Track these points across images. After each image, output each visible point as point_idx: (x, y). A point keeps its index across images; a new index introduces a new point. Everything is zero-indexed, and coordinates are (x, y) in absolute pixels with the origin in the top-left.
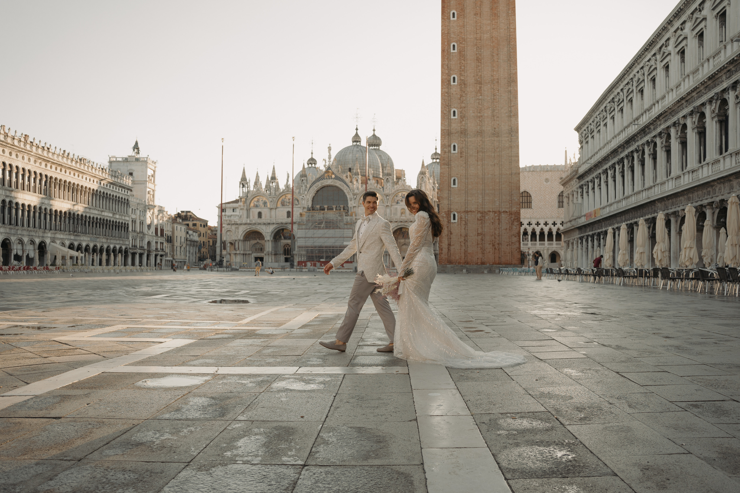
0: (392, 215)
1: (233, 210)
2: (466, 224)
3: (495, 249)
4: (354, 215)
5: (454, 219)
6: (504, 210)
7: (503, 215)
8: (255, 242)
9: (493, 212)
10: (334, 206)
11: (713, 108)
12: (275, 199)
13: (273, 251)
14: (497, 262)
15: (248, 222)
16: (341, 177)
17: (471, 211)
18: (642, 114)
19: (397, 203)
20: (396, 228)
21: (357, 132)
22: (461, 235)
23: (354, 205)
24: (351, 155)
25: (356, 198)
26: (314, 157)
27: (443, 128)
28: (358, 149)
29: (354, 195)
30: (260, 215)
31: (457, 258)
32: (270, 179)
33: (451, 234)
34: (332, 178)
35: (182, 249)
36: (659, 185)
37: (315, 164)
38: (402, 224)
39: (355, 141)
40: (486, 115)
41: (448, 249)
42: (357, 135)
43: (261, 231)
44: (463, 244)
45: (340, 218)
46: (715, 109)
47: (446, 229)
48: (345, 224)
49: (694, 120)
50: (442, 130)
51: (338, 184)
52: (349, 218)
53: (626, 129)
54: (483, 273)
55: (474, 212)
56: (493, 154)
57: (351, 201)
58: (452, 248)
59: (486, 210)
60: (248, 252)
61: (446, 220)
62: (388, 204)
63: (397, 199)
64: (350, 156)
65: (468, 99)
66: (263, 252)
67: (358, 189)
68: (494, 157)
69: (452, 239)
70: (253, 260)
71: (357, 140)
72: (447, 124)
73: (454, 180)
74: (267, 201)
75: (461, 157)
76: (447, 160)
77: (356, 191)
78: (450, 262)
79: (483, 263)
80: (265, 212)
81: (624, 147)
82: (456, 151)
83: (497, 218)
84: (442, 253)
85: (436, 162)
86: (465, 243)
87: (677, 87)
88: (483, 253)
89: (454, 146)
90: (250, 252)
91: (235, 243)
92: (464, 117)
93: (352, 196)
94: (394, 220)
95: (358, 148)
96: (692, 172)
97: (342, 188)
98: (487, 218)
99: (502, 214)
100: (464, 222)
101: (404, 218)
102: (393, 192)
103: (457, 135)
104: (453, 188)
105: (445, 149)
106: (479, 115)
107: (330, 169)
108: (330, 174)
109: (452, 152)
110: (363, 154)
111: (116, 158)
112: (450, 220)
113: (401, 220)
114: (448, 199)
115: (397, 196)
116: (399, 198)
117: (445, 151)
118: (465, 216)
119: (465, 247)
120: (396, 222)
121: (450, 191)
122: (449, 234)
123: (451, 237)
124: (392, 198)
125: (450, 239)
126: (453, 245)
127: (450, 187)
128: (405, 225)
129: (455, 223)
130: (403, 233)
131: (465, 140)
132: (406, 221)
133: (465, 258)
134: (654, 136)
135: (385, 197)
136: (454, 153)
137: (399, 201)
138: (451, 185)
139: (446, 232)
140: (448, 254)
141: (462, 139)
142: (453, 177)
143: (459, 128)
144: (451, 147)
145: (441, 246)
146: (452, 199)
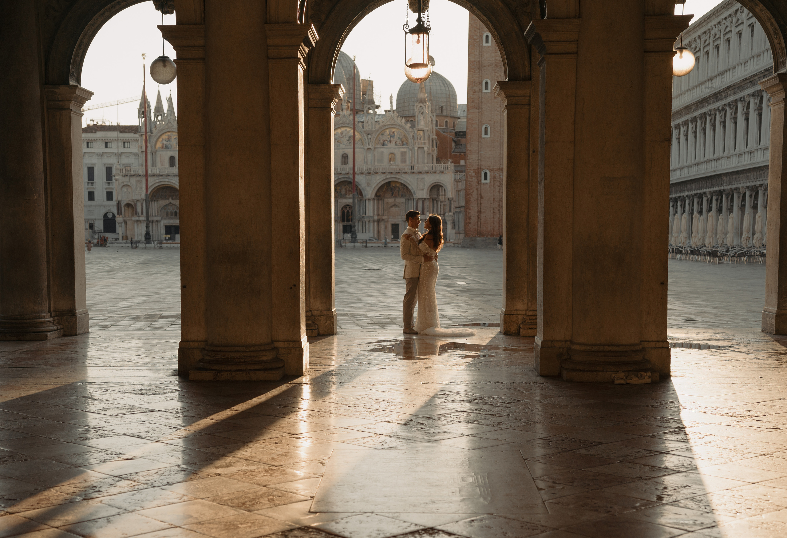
0: (376, 164)
5: (486, 178)
8: (166, 202)
15: (155, 172)
18: (716, 77)
19: (383, 145)
20: (383, 183)
22: (494, 199)
27: (472, 59)
30: (172, 161)
33: (482, 198)
36: (726, 158)
38: (393, 176)
41: (478, 218)
44: (497, 211)
47: (475, 191)
49: (756, 101)
50: (470, 62)
53: (700, 86)
58: (482, 216)
60: (154, 219)
61: (474, 179)
62: (370, 147)
63: (382, 138)
70: (163, 231)
72: (476, 53)
73: (486, 128)
75: (495, 98)
76: (477, 101)
78: (480, 234)
81: (697, 106)
82: (489, 91)
84: (470, 223)
86: (499, 210)
87: (745, 63)
89: (487, 83)
90: (159, 218)
91: (136, 205)
94: (381, 171)
96: (751, 153)
100: (498, 183)
101: (394, 167)
102: (377, 129)
103: (490, 69)
104: (484, 138)
105: (475, 88)
109: (484, 91)
112: (481, 181)
113: (391, 171)
114: (478, 153)
115: (382, 135)
116: (386, 137)
117: (475, 90)
118: (500, 175)
119: (499, 215)
120: (384, 173)
121: (481, 142)
122: (479, 199)
123: (482, 202)
124: (375, 137)
125: (481, 204)
126: (484, 212)
127: (481, 137)
128: (396, 178)
129: (487, 183)
130: (391, 189)
131: (500, 76)
132: (399, 173)
133: (499, 229)
134: (725, 105)
135: (365, 135)
136: (486, 93)
137: (386, 142)
138: (481, 134)
139: (475, 195)
140: (478, 224)
141: (497, 74)
142: (484, 124)
143: (494, 59)
144: (482, 85)
145: (469, 213)
146: (482, 152)
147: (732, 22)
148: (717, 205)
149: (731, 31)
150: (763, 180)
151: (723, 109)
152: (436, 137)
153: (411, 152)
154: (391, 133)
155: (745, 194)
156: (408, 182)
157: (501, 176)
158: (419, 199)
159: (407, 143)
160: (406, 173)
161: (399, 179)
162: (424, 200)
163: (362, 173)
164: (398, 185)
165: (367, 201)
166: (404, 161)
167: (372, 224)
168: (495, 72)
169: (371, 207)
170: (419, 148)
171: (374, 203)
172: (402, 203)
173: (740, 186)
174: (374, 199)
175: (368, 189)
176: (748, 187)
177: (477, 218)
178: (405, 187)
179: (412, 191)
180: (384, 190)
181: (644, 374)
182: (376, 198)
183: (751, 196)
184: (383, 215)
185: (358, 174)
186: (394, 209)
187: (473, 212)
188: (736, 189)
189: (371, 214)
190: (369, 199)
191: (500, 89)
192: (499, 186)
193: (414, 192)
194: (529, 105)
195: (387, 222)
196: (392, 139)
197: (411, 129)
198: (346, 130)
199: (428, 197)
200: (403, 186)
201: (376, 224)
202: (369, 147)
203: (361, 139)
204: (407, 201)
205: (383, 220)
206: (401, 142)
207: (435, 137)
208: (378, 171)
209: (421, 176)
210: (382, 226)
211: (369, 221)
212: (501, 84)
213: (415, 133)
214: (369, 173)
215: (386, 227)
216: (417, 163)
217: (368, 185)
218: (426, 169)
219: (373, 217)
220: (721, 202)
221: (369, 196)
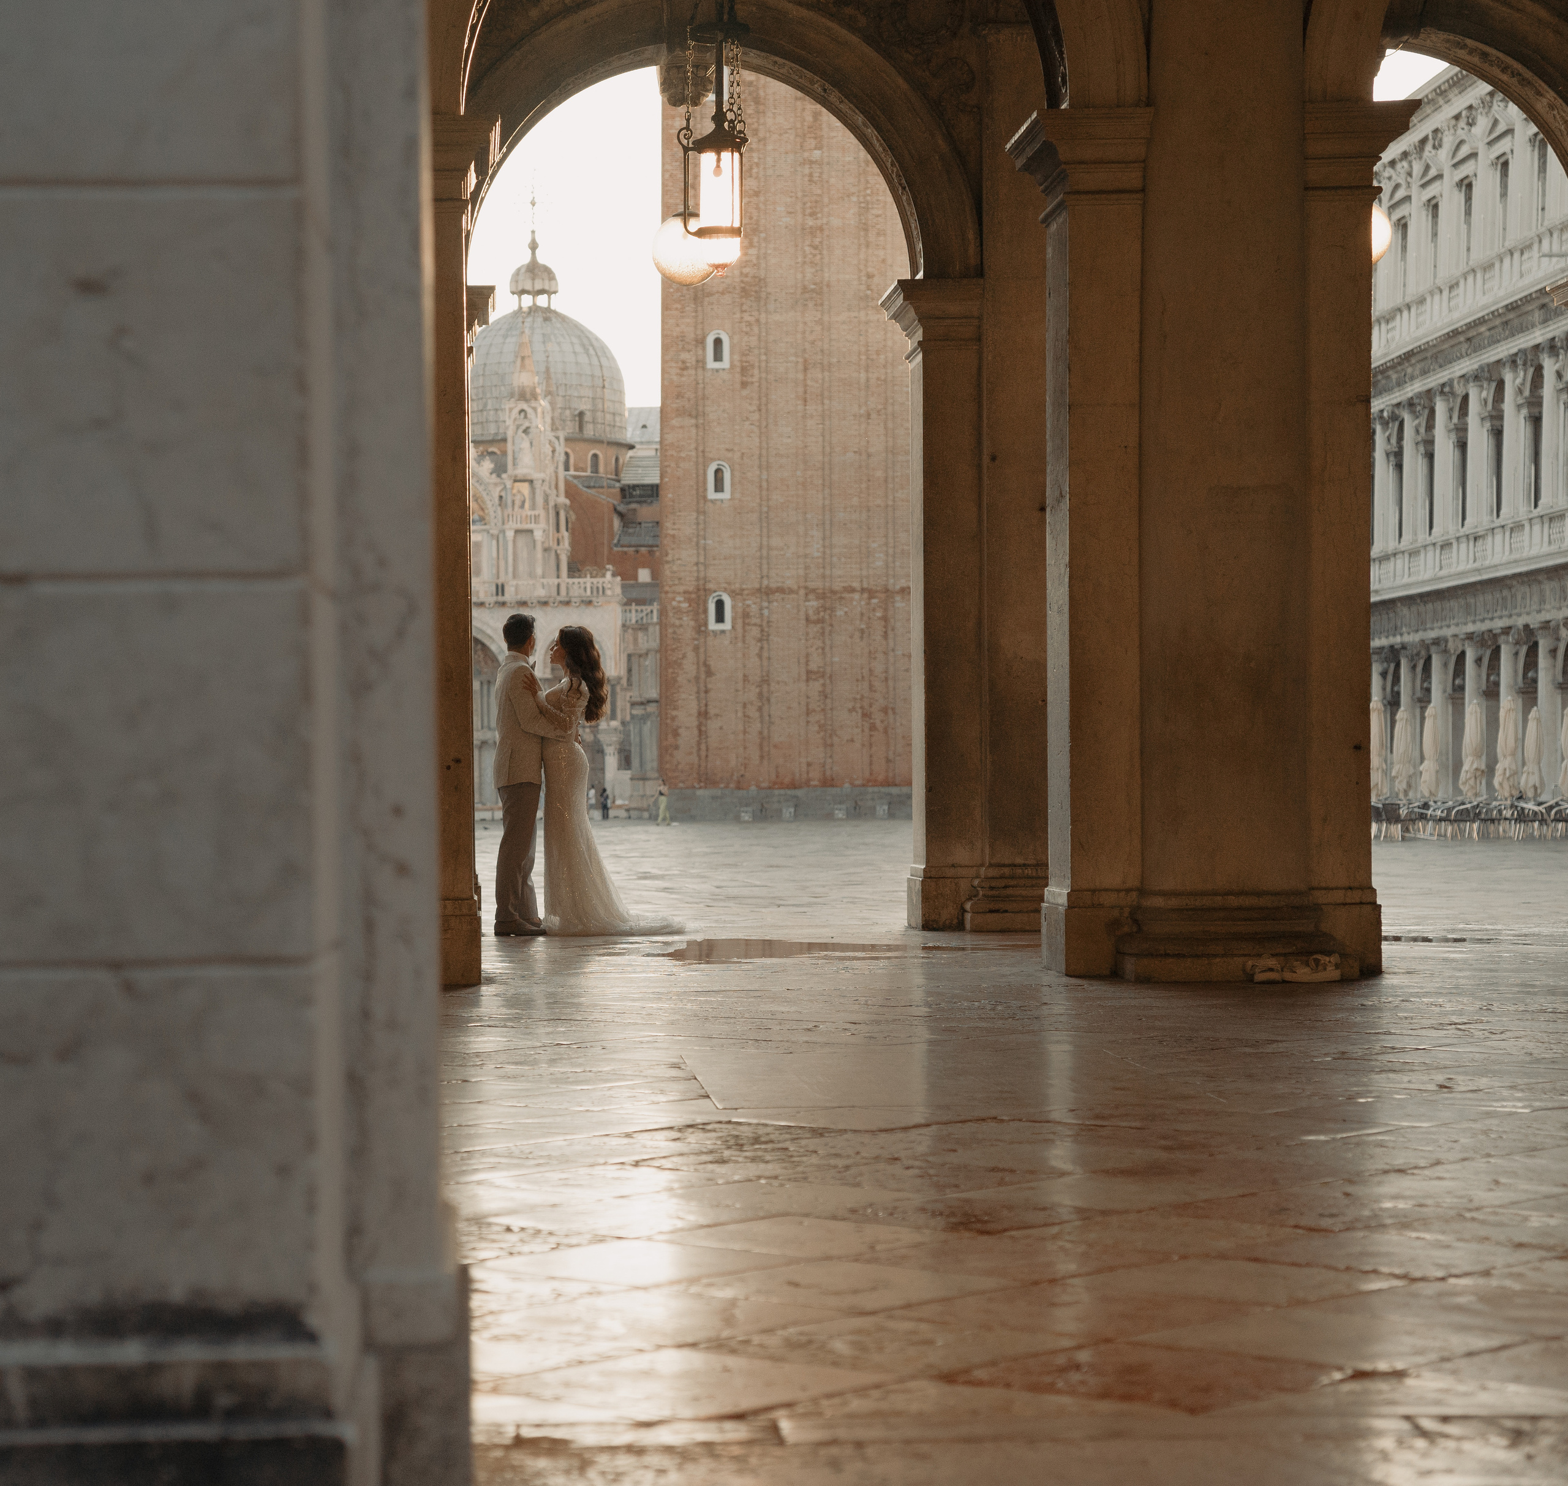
2: (764, 638)
3: (873, 727)
5: (720, 618)
7: (899, 602)
9: (863, 590)
11: (1519, 381)
14: (881, 778)
17: (781, 590)
22: (745, 678)
31: (733, 763)
33: (709, 673)
36: (1407, 555)
40: (836, 222)
41: (700, 731)
44: (753, 712)
46: (1523, 384)
47: (691, 655)
49: (1484, 394)
54: (829, 817)
55: (791, 591)
56: (863, 375)
58: (713, 725)
59: (838, 586)
61: (688, 621)
65: (769, 160)
68: (867, 387)
69: (712, 694)
73: (718, 472)
75: (744, 385)
76: (689, 394)
78: (707, 779)
79: (828, 782)
82: (725, 364)
83: (879, 614)
84: (677, 747)
85: (534, 309)
86: (760, 709)
87: (1451, 288)
88: (828, 746)
89: (718, 342)
96: (1475, 539)
98: (840, 613)
99: (898, 598)
100: (755, 632)
103: (727, 299)
104: (713, 501)
105: (684, 356)
106: (810, 222)
109: (711, 364)
112: (706, 624)
114: (697, 544)
117: (684, 362)
118: (761, 609)
119: (762, 722)
121: (704, 513)
122: (703, 676)
123: (709, 686)
125: (706, 692)
126: (717, 715)
127: (705, 497)
129: (723, 632)
131: (758, 321)
133: (761, 765)
134: (1398, 405)
136: (717, 371)
138: (705, 490)
139: (689, 667)
140: (699, 750)
141: (747, 317)
142: (713, 460)
144: (704, 349)
145: (673, 718)
146: (709, 542)
147: (1410, 174)
148: (1384, 689)
149: (1407, 199)
150: (1510, 616)
151: (1394, 417)
152: (568, 502)
153: (494, 542)
155: (1462, 656)
156: (489, 631)
157: (766, 612)
160: (481, 605)
168: (742, 311)
170: (517, 532)
173: (1448, 632)
176: (1470, 637)
177: (696, 732)
181: (1324, 959)
183: (1478, 661)
187: (686, 715)
188: (1436, 642)
191: (905, 299)
192: (760, 640)
194: (979, 339)
204: (485, 687)
207: (563, 500)
212: (906, 287)
216: (515, 576)
218: (541, 593)
220: (1396, 679)
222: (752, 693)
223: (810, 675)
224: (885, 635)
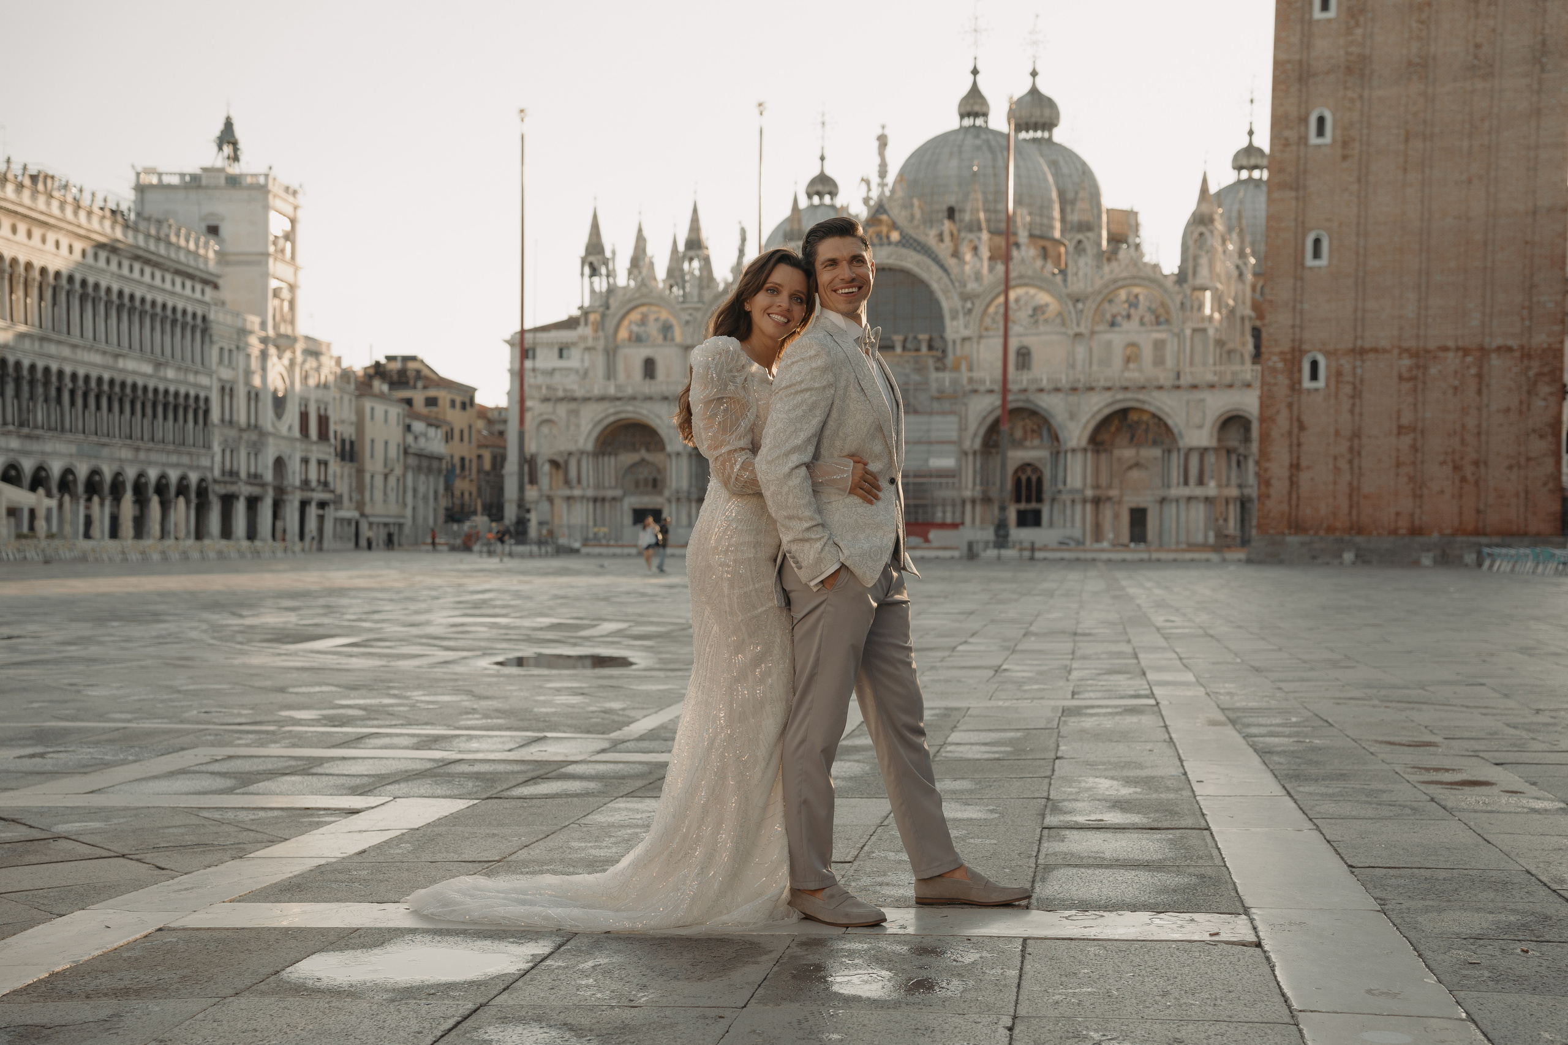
0: (1095, 367)
1: (561, 351)
2: (1356, 395)
3: (1463, 479)
4: (964, 367)
5: (1314, 376)
6: (1499, 341)
7: (1495, 361)
8: (634, 457)
9: (1458, 349)
10: (898, 339)
12: (699, 315)
13: (694, 490)
14: (1471, 527)
15: (612, 391)
16: (922, 238)
17: (1375, 350)
19: (1113, 324)
20: (1107, 411)
21: (975, 83)
22: (1337, 433)
23: (966, 333)
24: (954, 163)
25: (970, 311)
26: (829, 172)
27: (1283, 57)
28: (978, 142)
29: (965, 297)
30: (649, 367)
31: (1323, 512)
32: (681, 247)
33: (1302, 428)
34: (890, 243)
35: (392, 481)
37: (833, 194)
38: (1129, 395)
39: (969, 115)
41: (1292, 483)
42: (975, 93)
43: (654, 422)
44: (1343, 464)
45: (916, 377)
47: (1285, 412)
48: (933, 398)
50: (1278, 64)
51: (911, 261)
52: (947, 377)
54: (1416, 564)
55: (1385, 351)
56: (1466, 143)
57: (954, 317)
58: (1304, 477)
59: (1432, 345)
60: (610, 493)
61: (1282, 380)
62: (1082, 329)
63: (1110, 310)
64: (951, 167)
66: (660, 493)
67: (978, 277)
68: (1470, 154)
69: (1304, 448)
70: (628, 519)
71: (977, 108)
72: (1295, 39)
73: (1317, 242)
74: (673, 321)
75: (1345, 158)
76: (1293, 170)
77: (972, 286)
78: (1297, 526)
79: (1415, 531)
80: (666, 358)
82: (1328, 139)
83: (1473, 371)
84: (1268, 496)
85: (1250, 179)
86: (1351, 462)
88: (1417, 496)
89: (1321, 120)
90: (618, 493)
91: (567, 463)
92: (1363, 11)
93: (957, 303)
94: (1102, 383)
95: (977, 136)
97: (924, 275)
98: (1433, 371)
99: (1494, 356)
100: (1347, 389)
101: (1136, 375)
102: (1097, 287)
103: (1331, 78)
104: (1311, 269)
107: (885, 212)
108: (884, 229)
109: (1314, 140)
110: (994, 159)
111: (160, 175)
112: (1300, 382)
113: (1125, 384)
114: (1294, 308)
115: (1110, 301)
116: (1119, 306)
117: (1286, 139)
118: (1354, 368)
119: (1352, 473)
120: (1109, 389)
121: (1302, 279)
122: (1295, 431)
123: (1302, 440)
124: (1094, 306)
125: (1299, 445)
126: (1308, 468)
127: (1303, 265)
128: (1138, 400)
129: (1317, 390)
130: (1130, 427)
131: (1361, 97)
132: (1143, 388)
133: (1350, 514)
135: (1070, 304)
136: (1319, 146)
137: (1119, 319)
138: (1303, 257)
139: (1283, 422)
140: (1290, 499)
141: (1350, 94)
142: (1311, 229)
143: (1342, 52)
144: (1307, 127)
145: (1266, 470)
146: (1306, 306)
153: (1176, 340)
154: (1132, 298)
156: (1167, 409)
157: (1359, 371)
158: (1191, 450)
159: (1168, 322)
160: (1160, 388)
161: (1144, 402)
162: (1203, 452)
163: (1057, 390)
164: (1145, 417)
165: (1069, 455)
166: (1159, 361)
167: (1078, 508)
168: (1346, 88)
169: (1078, 469)
170: (1194, 330)
171: (1085, 460)
172: (1156, 459)
174: (1085, 450)
175: (1071, 425)
177: (1287, 483)
178: (1160, 422)
179: (1176, 431)
180: (1113, 429)
182: (1090, 447)
184: (1110, 486)
185: (1049, 392)
186: (1135, 474)
189: (1078, 484)
190: (1073, 451)
192: (1353, 397)
193: (1180, 433)
195: (1120, 502)
196: (1132, 311)
197: (1177, 288)
198: (1027, 293)
199: (1214, 443)
200: (1156, 420)
201: (1089, 507)
202: (1076, 330)
203: (1060, 314)
204: (1166, 455)
205: (1109, 499)
206: (1153, 318)
208: (1094, 384)
209: (1197, 395)
210: (1107, 512)
211: (1073, 501)
213: (1185, 296)
214: (1074, 390)
215: (1116, 516)
216: (1192, 364)
217: (1072, 416)
218: (1210, 377)
219: (1082, 491)
221: (1073, 443)
222: (1343, 447)
223: (1401, 430)
224: (1479, 392)
